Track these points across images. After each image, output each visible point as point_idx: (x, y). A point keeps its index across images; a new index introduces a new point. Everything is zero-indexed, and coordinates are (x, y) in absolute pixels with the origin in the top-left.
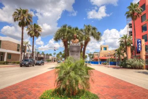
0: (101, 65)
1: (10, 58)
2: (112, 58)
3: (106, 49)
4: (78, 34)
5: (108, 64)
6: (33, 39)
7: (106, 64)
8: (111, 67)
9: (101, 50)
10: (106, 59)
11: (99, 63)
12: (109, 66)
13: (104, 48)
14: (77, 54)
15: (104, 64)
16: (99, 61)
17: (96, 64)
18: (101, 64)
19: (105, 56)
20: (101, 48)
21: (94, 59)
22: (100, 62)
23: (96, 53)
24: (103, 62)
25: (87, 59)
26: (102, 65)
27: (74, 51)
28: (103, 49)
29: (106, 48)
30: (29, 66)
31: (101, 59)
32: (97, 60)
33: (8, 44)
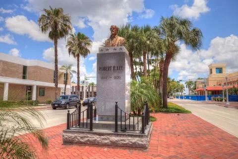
0: (210, 102)
1: (43, 95)
2: (234, 86)
3: (220, 70)
4: (149, 39)
5: (226, 101)
6: (78, 60)
7: (222, 100)
8: (231, 106)
9: (211, 73)
10: (222, 91)
11: (207, 98)
12: (228, 103)
13: (217, 68)
14: (116, 74)
15: (218, 101)
16: (206, 95)
17: (200, 100)
18: (210, 99)
19: (220, 85)
20: (211, 70)
21: (198, 91)
22: (208, 96)
23: (202, 79)
24: (215, 96)
25: (184, 92)
26: (214, 102)
27: (109, 68)
28: (214, 71)
29: (222, 68)
30: (68, 107)
31: (210, 91)
32: (202, 92)
33: (37, 72)
